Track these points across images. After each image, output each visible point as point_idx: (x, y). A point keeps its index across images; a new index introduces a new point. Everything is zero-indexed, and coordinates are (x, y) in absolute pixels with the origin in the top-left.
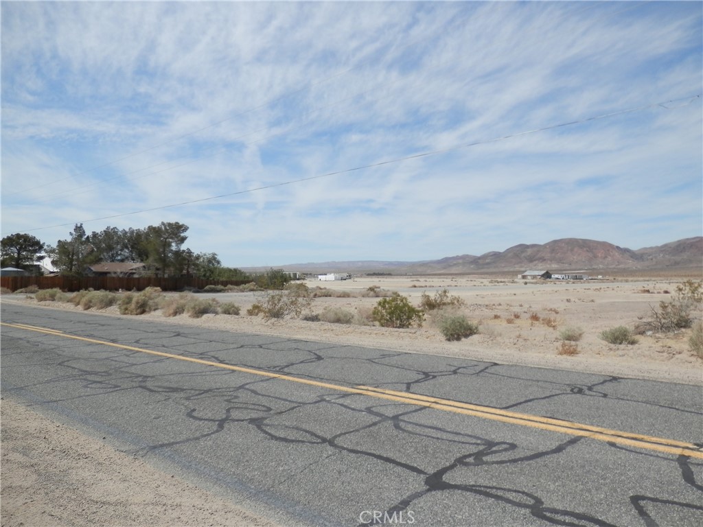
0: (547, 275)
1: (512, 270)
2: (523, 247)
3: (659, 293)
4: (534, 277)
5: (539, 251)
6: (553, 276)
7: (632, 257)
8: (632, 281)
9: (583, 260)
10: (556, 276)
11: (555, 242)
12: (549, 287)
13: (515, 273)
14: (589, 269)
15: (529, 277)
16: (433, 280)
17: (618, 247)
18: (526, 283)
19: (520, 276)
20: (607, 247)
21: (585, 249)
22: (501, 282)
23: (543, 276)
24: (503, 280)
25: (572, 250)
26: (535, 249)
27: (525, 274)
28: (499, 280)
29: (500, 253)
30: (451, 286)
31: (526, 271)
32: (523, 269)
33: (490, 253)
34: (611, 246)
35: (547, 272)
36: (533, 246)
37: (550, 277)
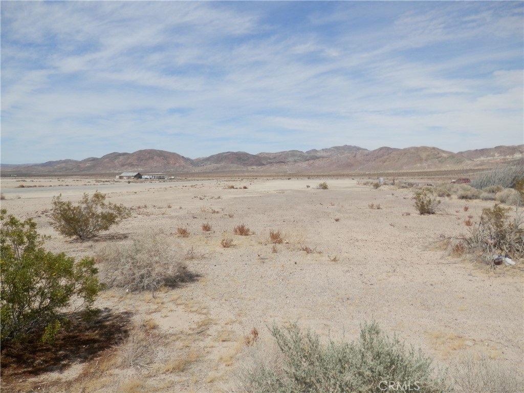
0: (139, 176)
1: (108, 172)
2: (115, 156)
3: (241, 188)
4: (129, 177)
5: (128, 158)
6: (143, 177)
7: (191, 164)
9: (160, 165)
10: (146, 177)
11: (140, 151)
12: (138, 187)
13: (114, 175)
14: (165, 172)
15: (125, 178)
17: (183, 157)
19: (117, 177)
20: (175, 156)
21: (161, 158)
22: (106, 181)
23: (135, 176)
24: (108, 180)
25: (152, 158)
26: (125, 156)
27: (122, 175)
28: (103, 180)
29: (98, 159)
31: (122, 173)
32: (120, 172)
33: (89, 158)
34: (178, 155)
35: (139, 174)
36: (124, 154)
37: (141, 178)
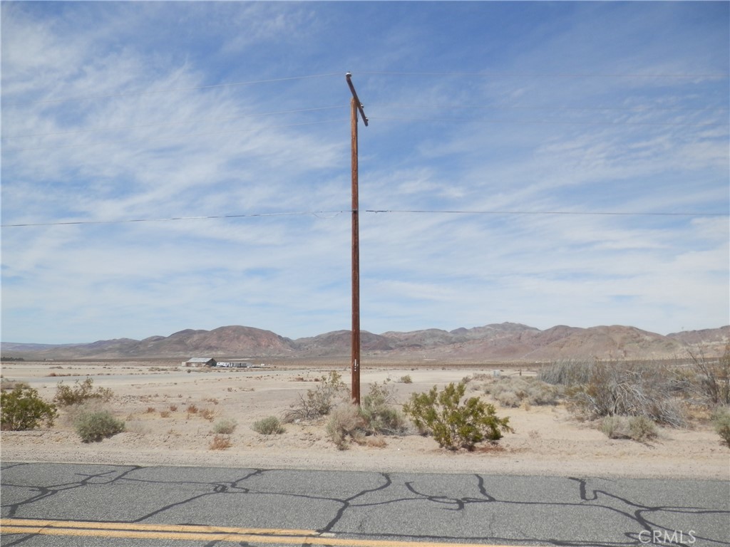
0: (212, 363)
1: (175, 356)
2: (189, 333)
3: (311, 381)
4: (199, 364)
5: (205, 338)
6: (218, 364)
7: (291, 346)
8: (290, 369)
9: (248, 348)
10: (221, 364)
11: (222, 329)
12: (213, 375)
13: (179, 360)
14: (254, 357)
15: (193, 365)
16: (81, 367)
17: (280, 337)
18: (189, 371)
19: (184, 363)
20: (270, 335)
21: (250, 337)
22: (163, 370)
23: (207, 363)
24: (165, 367)
25: (238, 338)
26: (202, 335)
27: (190, 361)
28: (161, 367)
29: (164, 338)
30: (102, 374)
31: (191, 358)
32: (188, 356)
33: (153, 337)
34: (274, 334)
35: (212, 359)
36: (201, 332)
37: (215, 365)
